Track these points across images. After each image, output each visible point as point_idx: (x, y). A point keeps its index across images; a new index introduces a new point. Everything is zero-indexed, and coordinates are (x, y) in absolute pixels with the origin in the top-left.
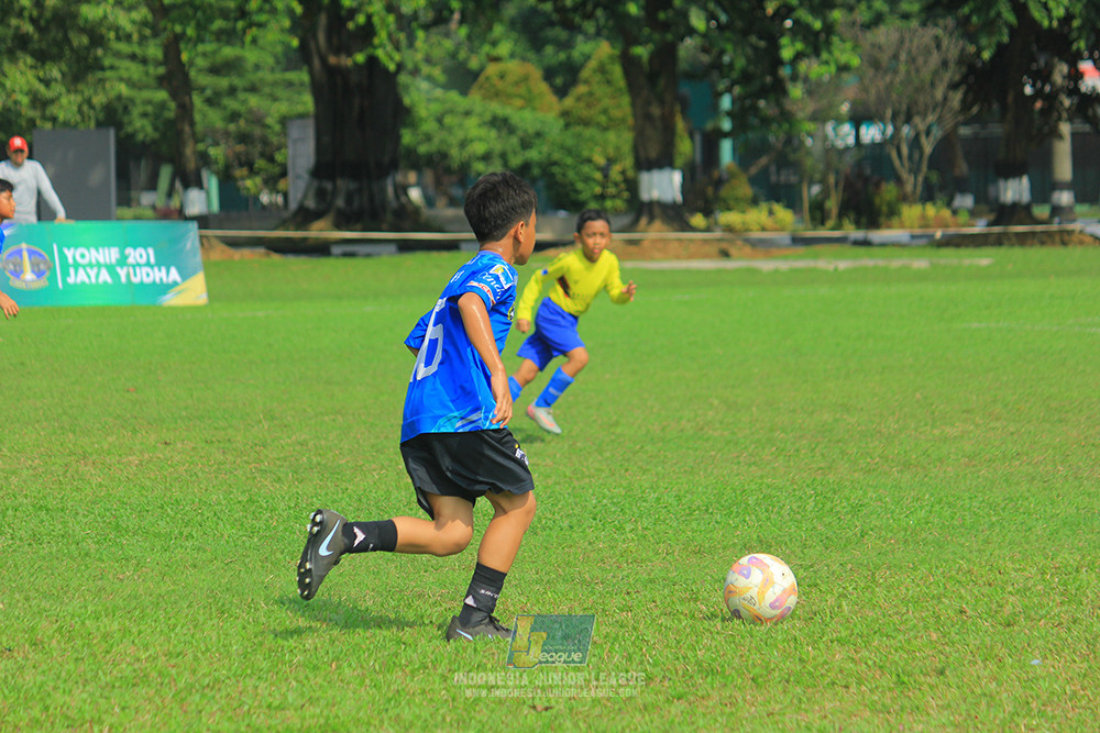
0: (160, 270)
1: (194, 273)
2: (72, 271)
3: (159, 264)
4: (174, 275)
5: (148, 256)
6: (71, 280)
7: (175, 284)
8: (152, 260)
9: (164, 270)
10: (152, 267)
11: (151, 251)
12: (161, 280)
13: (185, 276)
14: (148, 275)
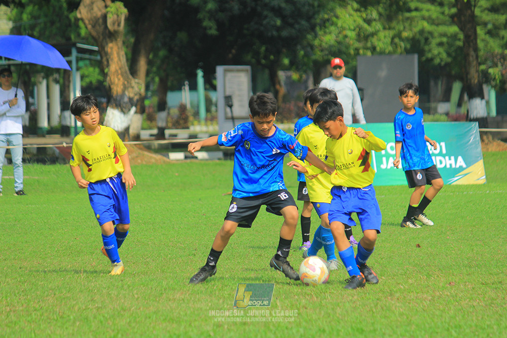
0: (450, 159)
1: (476, 161)
2: (384, 159)
3: (449, 154)
4: (461, 162)
5: (441, 147)
6: (383, 166)
7: (461, 169)
8: (444, 151)
9: (453, 158)
10: (444, 156)
11: (443, 144)
12: (451, 165)
13: (469, 163)
14: (441, 162)
